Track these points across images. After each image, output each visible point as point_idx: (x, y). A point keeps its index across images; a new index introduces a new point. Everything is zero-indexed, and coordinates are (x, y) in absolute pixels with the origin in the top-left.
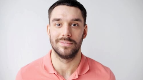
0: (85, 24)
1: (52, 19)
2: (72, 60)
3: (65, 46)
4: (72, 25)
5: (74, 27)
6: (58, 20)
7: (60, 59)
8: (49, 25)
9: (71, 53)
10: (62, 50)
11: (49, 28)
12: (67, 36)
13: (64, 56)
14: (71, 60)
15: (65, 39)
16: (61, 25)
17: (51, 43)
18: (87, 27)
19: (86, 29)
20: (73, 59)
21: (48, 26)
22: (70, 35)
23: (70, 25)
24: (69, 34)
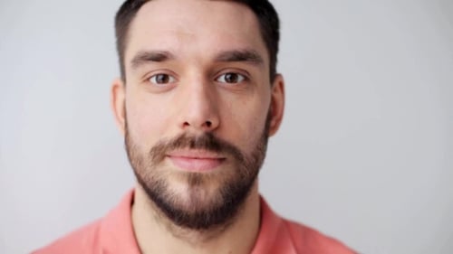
0: (274, 76)
1: (131, 53)
2: (222, 231)
3: (193, 171)
4: (222, 79)
5: (230, 85)
6: (160, 58)
7: (170, 229)
8: (120, 83)
9: (221, 202)
10: (179, 191)
11: (120, 96)
12: (203, 125)
13: (188, 216)
14: (222, 228)
15: (193, 145)
16: (171, 79)
17: (130, 160)
18: (281, 85)
19: (278, 96)
20: (227, 227)
21: (115, 88)
22: (214, 123)
23: (211, 75)
24: (209, 120)
